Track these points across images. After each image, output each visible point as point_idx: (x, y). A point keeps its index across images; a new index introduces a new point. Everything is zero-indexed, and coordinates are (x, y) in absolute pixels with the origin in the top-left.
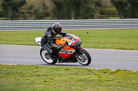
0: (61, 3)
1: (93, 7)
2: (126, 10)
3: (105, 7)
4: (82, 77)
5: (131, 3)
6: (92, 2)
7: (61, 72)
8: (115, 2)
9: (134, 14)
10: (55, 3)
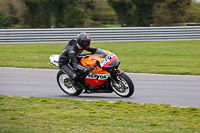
0: (35, 5)
1: (83, 10)
2: (130, 15)
3: (100, 9)
4: (67, 113)
5: (137, 5)
6: (81, 3)
7: (35, 105)
8: (114, 3)
9: (141, 20)
10: (28, 4)
